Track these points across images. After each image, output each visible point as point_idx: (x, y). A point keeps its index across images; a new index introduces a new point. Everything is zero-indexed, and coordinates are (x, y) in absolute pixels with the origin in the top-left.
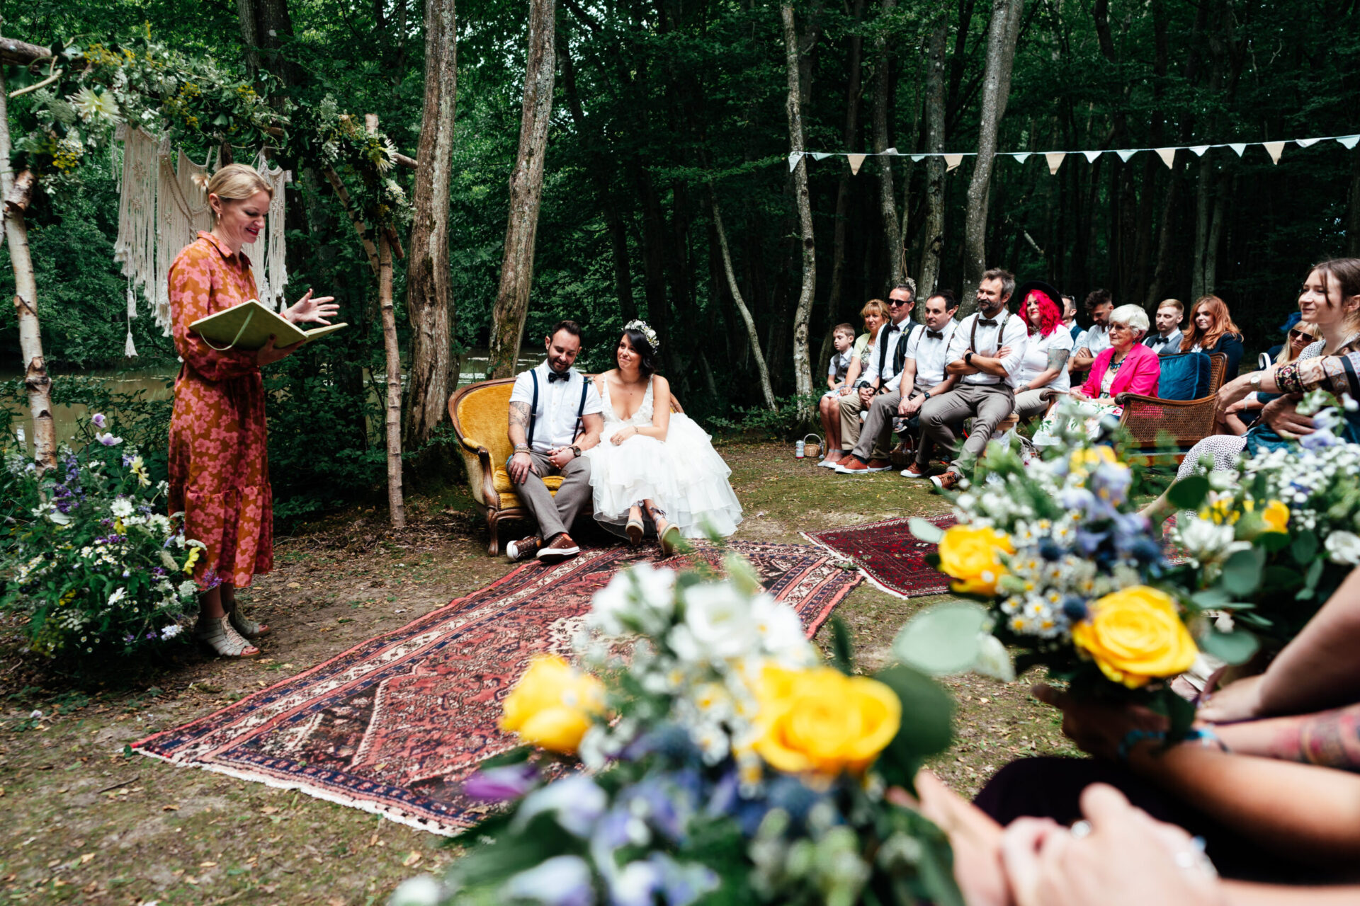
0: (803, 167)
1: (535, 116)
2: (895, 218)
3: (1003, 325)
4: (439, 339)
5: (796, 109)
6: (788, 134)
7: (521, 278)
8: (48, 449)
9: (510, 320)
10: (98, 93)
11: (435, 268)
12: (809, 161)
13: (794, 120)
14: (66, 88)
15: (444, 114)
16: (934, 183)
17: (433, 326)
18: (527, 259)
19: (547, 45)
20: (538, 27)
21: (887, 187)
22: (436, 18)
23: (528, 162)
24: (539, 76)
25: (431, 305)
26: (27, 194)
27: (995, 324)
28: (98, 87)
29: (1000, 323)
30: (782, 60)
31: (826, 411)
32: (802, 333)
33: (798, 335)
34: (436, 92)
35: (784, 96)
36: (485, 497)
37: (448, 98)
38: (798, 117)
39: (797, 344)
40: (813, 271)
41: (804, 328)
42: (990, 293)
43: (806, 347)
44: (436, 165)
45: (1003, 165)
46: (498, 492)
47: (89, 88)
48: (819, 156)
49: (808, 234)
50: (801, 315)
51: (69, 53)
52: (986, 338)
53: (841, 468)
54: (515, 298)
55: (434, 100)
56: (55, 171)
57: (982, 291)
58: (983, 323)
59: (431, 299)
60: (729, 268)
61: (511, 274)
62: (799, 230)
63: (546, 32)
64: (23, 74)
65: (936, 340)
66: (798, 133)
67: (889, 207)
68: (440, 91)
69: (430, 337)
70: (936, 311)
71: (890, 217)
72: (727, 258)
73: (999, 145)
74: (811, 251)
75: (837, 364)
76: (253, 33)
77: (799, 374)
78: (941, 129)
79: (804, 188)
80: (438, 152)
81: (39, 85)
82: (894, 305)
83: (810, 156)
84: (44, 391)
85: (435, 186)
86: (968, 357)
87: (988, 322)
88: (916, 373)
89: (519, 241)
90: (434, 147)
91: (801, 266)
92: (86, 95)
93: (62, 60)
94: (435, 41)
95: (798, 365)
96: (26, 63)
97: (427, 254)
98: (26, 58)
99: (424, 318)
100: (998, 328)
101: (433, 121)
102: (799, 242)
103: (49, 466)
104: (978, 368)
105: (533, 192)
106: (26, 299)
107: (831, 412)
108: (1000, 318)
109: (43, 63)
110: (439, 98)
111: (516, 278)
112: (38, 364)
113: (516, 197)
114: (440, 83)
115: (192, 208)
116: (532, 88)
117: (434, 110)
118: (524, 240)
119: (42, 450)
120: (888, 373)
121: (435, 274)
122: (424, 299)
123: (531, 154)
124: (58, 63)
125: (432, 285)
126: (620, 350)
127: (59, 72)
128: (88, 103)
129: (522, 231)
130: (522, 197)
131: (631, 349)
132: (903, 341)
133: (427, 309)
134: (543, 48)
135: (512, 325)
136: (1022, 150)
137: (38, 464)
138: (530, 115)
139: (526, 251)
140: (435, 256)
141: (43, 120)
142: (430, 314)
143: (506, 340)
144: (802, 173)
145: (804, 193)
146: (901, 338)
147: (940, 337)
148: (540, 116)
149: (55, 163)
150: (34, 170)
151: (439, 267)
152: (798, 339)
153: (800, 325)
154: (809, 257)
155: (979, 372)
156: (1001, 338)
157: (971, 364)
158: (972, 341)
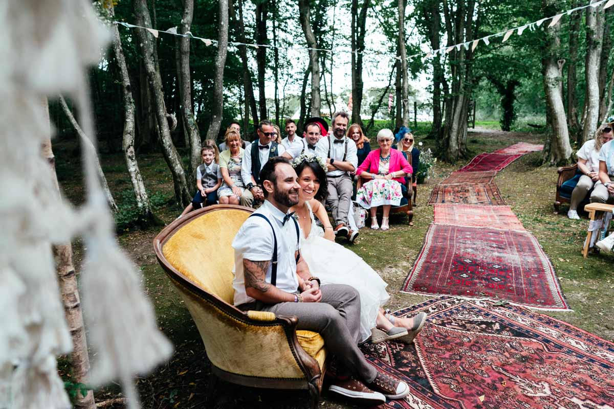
3: (346, 143)
29: (344, 142)
32: (131, 152)
33: (129, 154)
36: (306, 367)
39: (129, 160)
41: (132, 149)
43: (136, 162)
48: (128, 26)
49: (127, 82)
50: (128, 140)
52: (339, 150)
58: (335, 142)
67: (151, 67)
71: (154, 74)
74: (131, 94)
75: (203, 172)
77: (135, 181)
86: (331, 162)
87: (338, 141)
91: (124, 104)
95: (133, 175)
100: (344, 145)
102: (122, 87)
104: (337, 168)
108: (344, 139)
131: (315, 180)
152: (130, 157)
153: (129, 147)
154: (129, 98)
155: (338, 169)
156: (346, 151)
157: (333, 165)
158: (329, 152)
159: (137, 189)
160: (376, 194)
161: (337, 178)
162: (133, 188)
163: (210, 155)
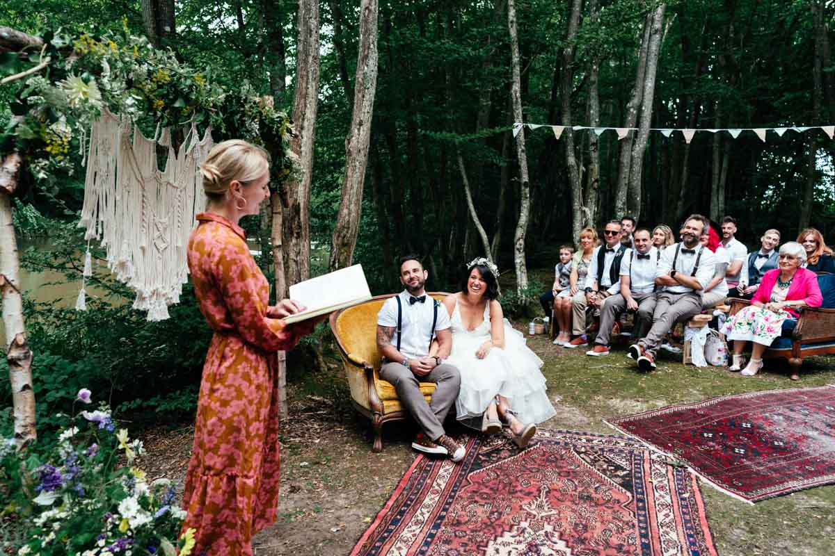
0: (522, 132)
1: (363, 96)
2: (576, 168)
3: (700, 255)
4: (302, 263)
5: (518, 94)
6: (512, 111)
7: (354, 214)
8: (29, 421)
9: (344, 245)
10: (86, 81)
11: (302, 210)
12: (526, 129)
13: (517, 102)
14: (55, 75)
15: (310, 96)
16: (593, 144)
17: (298, 254)
18: (358, 200)
19: (372, 46)
20: (366, 31)
21: (570, 147)
22: (306, 23)
23: (359, 130)
24: (366, 68)
25: (297, 238)
26: (15, 176)
27: (693, 252)
28: (85, 75)
29: (697, 252)
30: (508, 61)
31: (560, 307)
32: (520, 245)
33: (518, 246)
34: (305, 79)
35: (509, 86)
36: (371, 403)
37: (314, 84)
38: (519, 100)
39: (517, 252)
40: (528, 204)
41: (522, 241)
42: (695, 229)
43: (523, 254)
44: (304, 133)
45: (654, 137)
46: (382, 400)
47: (76, 75)
48: (533, 126)
49: (525, 178)
50: (520, 232)
51: (57, 42)
52: (687, 262)
53: (568, 345)
54: (349, 228)
55: (304, 85)
56: (46, 156)
57: (689, 228)
58: (684, 251)
59: (298, 233)
60: (470, 200)
61: (346, 211)
62: (520, 177)
63: (371, 37)
64: (14, 60)
65: (644, 261)
66: (519, 111)
67: (571, 160)
68: (308, 79)
69: (296, 262)
70: (644, 240)
71: (573, 167)
72: (468, 192)
73: (653, 124)
74: (527, 190)
75: (560, 270)
76: (154, 28)
77: (518, 273)
78: (597, 109)
79: (523, 148)
80: (306, 124)
81: (30, 71)
82: (611, 235)
83: (527, 127)
84: (26, 365)
85: (302, 149)
86: (673, 274)
87: (689, 251)
88: (631, 283)
89: (352, 187)
90: (303, 119)
91: (520, 199)
92: (73, 81)
93: (51, 48)
94: (306, 40)
95: (518, 266)
96: (17, 50)
97: (296, 200)
98: (17, 45)
99: (291, 248)
100: (696, 256)
101: (302, 101)
102: (520, 183)
103: (29, 437)
104: (680, 282)
105: (362, 152)
106: (10, 278)
107: (564, 307)
108: (697, 249)
109: (33, 50)
110: (307, 83)
111: (349, 214)
112: (21, 340)
113: (350, 155)
114: (308, 72)
115: (144, 176)
116: (362, 76)
117: (304, 92)
118: (355, 186)
119: (23, 423)
120: (606, 281)
121: (302, 215)
122: (292, 234)
123: (361, 124)
124: (47, 50)
125: (299, 223)
126: (471, 280)
127: (48, 59)
128: (77, 90)
129: (354, 179)
130: (354, 155)
131: (480, 279)
132: (617, 261)
133: (294, 241)
134: (369, 48)
135: (346, 248)
136: (667, 127)
137: (18, 436)
138: (360, 96)
139: (357, 195)
140: (302, 201)
141: (35, 105)
142: (297, 245)
143: (342, 258)
144: (522, 138)
145: (523, 151)
146: (616, 258)
147: (648, 257)
148: (367, 97)
149: (48, 149)
150: (21, 154)
151: (304, 209)
152: (518, 249)
153: (519, 239)
154: (526, 194)
155: (681, 285)
156: (697, 264)
157: (675, 279)
158: (674, 263)
159: (519, 280)
160: (740, 324)
161: (675, 296)
162: (516, 278)
163: (566, 254)
